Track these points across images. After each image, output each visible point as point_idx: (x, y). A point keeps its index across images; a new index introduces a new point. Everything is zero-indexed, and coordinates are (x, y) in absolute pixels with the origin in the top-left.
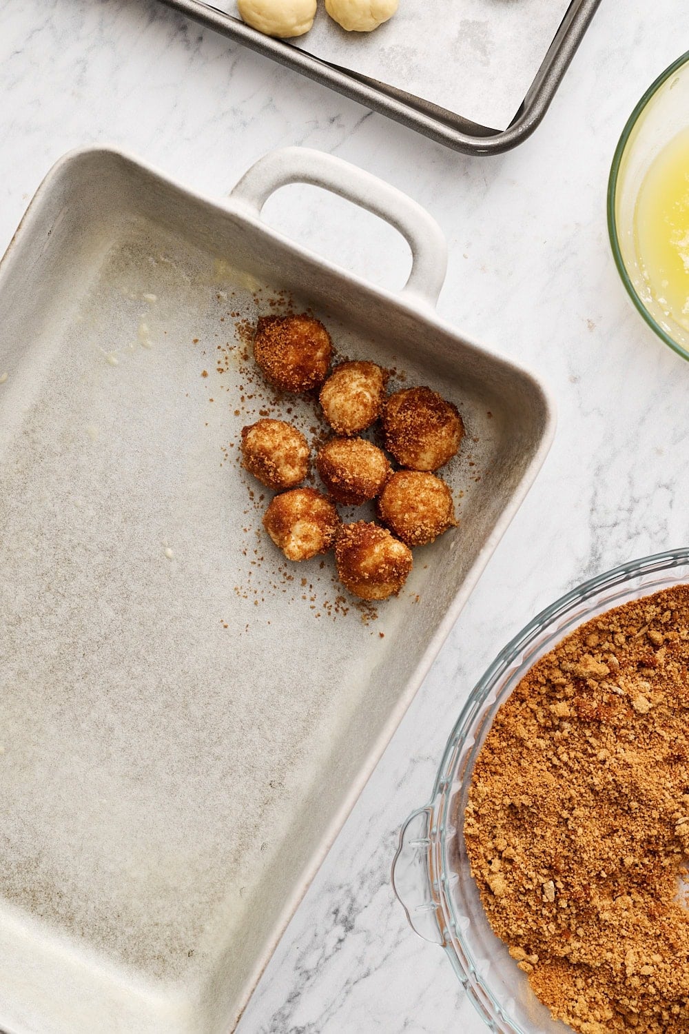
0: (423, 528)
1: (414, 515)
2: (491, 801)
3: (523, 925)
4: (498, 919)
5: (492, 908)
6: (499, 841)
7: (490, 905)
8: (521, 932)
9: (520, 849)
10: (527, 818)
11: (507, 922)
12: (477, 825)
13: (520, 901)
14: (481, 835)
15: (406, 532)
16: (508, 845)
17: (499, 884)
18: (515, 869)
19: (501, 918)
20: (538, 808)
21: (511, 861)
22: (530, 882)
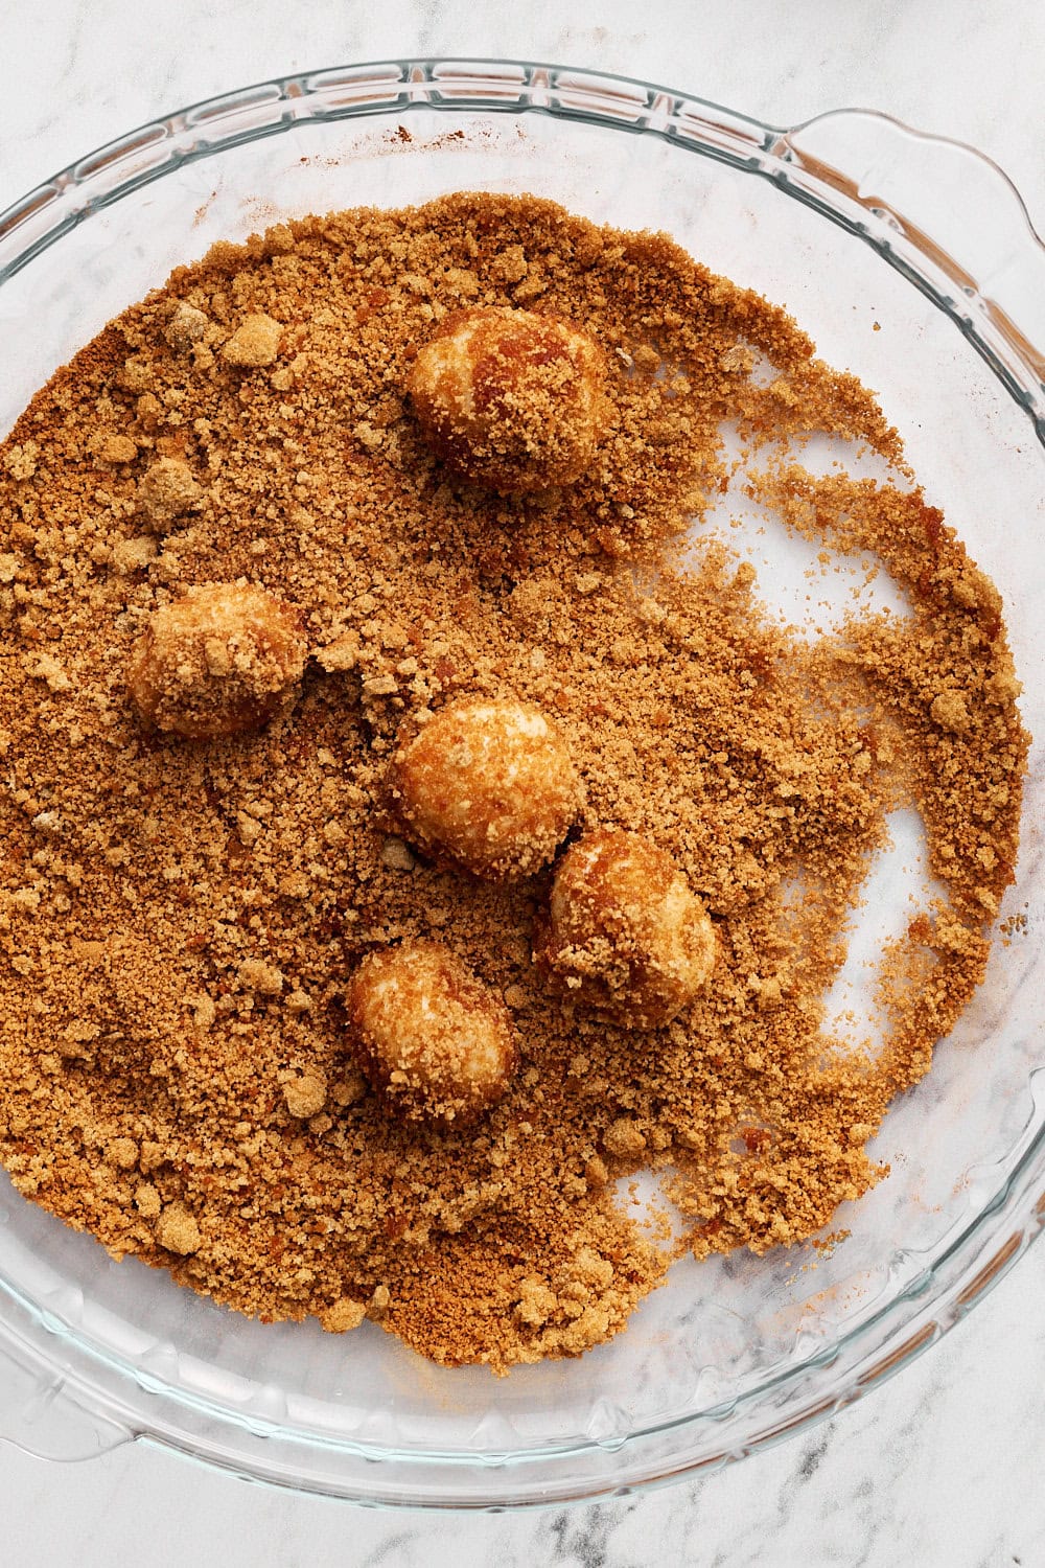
0: (536, 845)
1: (506, 822)
2: (17, 1093)
3: (298, 1260)
4: (244, 1290)
5: (212, 1283)
6: (113, 1150)
7: (205, 1279)
8: (305, 1275)
9: (164, 1132)
10: (121, 1059)
11: (264, 1280)
12: (36, 1161)
13: (251, 1221)
14: (63, 1172)
15: (495, 864)
16: (139, 1142)
17: (180, 1231)
18: (183, 1175)
19: (247, 1284)
20: (120, 1023)
21: (167, 1168)
22: (234, 1173)
